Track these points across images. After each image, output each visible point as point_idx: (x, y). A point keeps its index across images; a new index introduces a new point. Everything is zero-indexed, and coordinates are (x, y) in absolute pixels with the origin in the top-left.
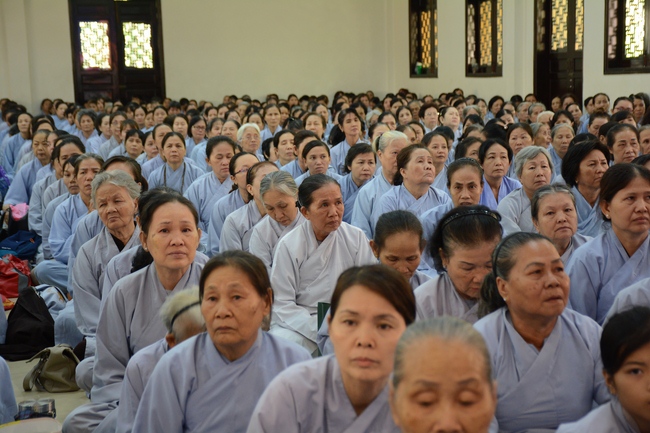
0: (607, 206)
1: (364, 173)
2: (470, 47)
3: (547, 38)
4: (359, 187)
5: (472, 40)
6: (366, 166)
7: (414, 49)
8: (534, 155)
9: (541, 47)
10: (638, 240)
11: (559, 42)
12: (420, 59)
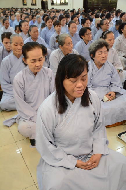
8: (39, 17)
9: (42, 1)
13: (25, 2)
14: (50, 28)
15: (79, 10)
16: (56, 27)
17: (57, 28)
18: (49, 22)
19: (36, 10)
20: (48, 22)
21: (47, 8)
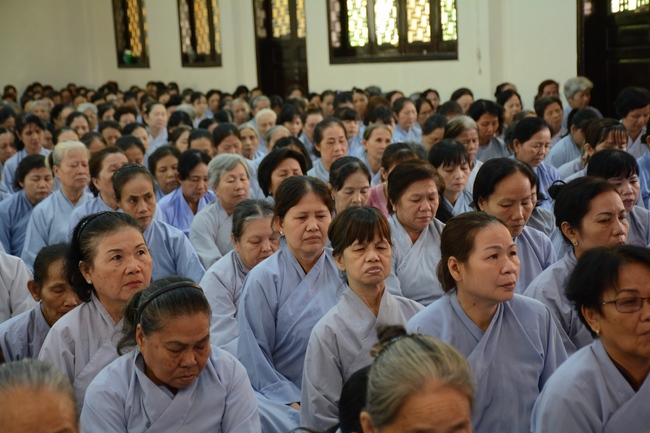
0: (281, 222)
1: (39, 190)
2: (184, 32)
3: (268, 23)
4: (34, 205)
5: (186, 24)
6: (43, 183)
7: (120, 35)
8: (231, 167)
9: (262, 33)
10: (312, 258)
11: (281, 28)
12: (129, 47)
13: (135, 41)
14: (307, 262)
15: (547, 93)
16: (348, 252)
17: (355, 260)
18: (304, 217)
19: (215, 97)
20: (293, 213)
21: (303, 82)
